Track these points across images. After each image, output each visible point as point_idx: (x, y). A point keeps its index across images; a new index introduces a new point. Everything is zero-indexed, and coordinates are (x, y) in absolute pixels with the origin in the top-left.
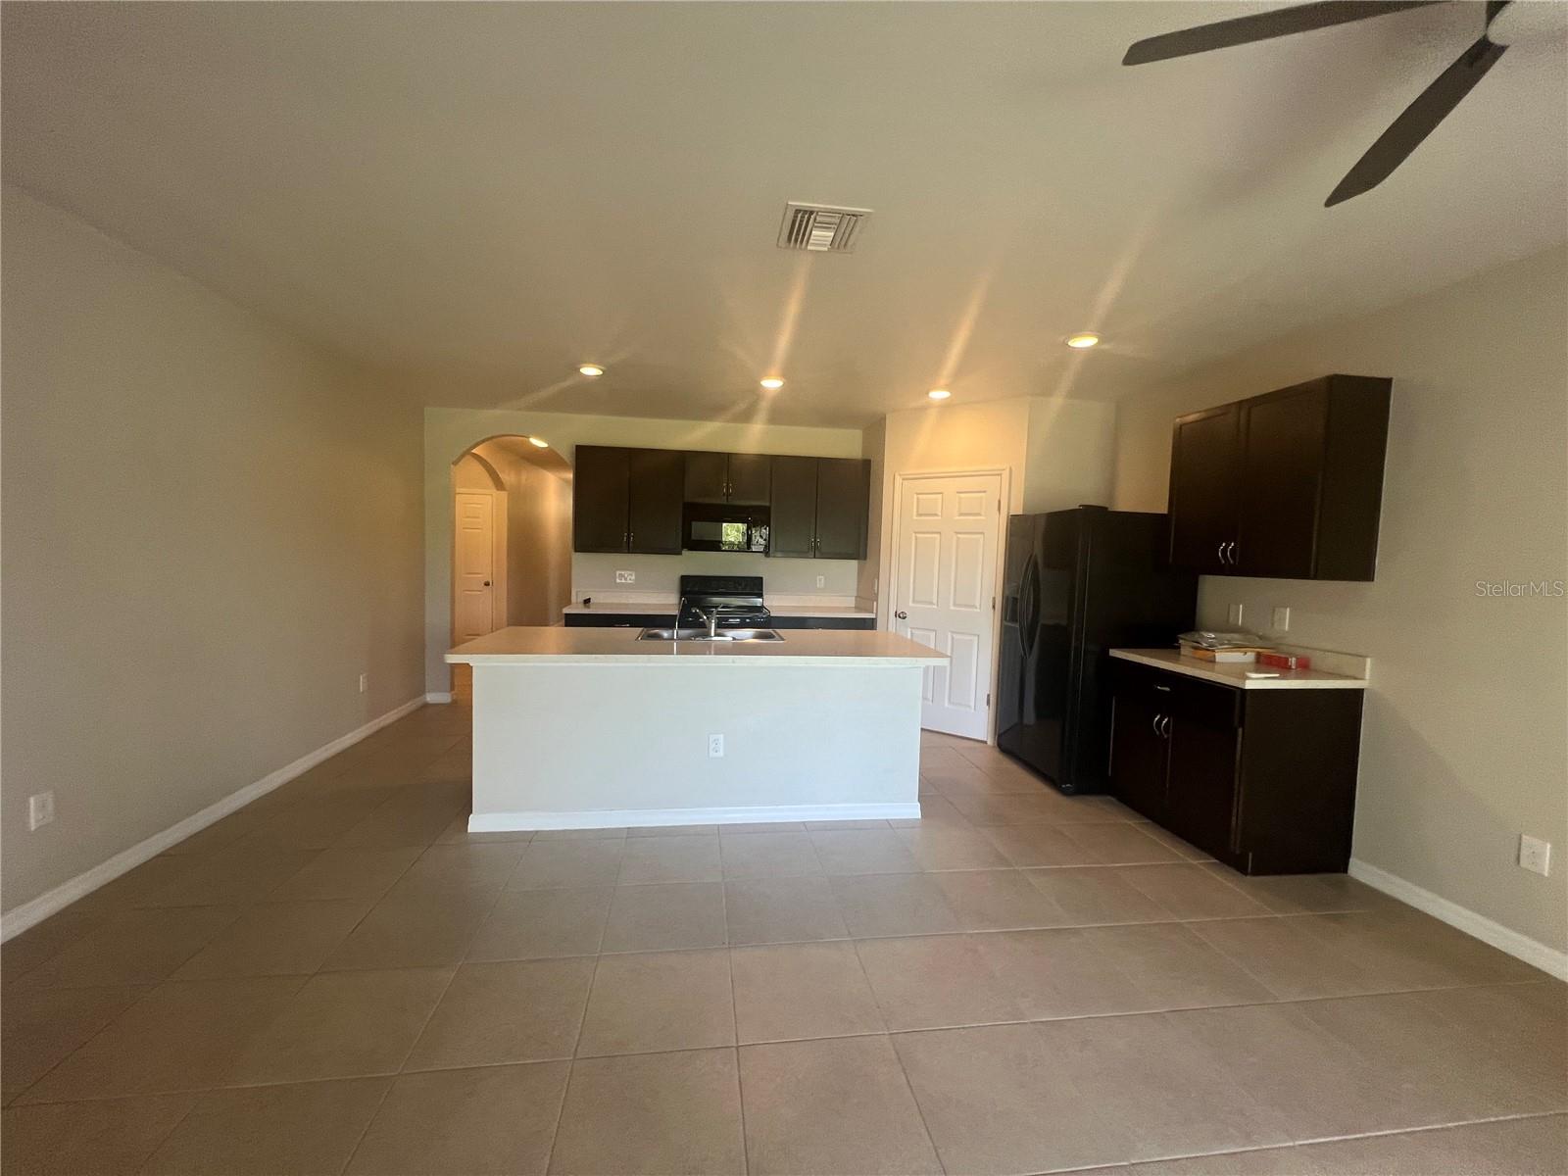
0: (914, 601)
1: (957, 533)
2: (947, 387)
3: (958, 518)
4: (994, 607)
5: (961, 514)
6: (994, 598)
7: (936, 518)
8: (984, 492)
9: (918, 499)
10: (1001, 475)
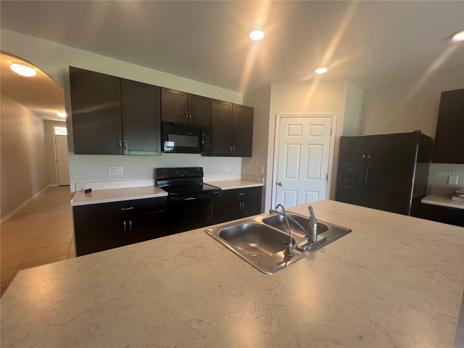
0: (286, 177)
1: (309, 144)
2: (326, 66)
3: (309, 137)
4: (327, 179)
5: (311, 135)
6: (327, 175)
7: (299, 137)
8: (324, 125)
9: (289, 128)
10: (332, 117)
